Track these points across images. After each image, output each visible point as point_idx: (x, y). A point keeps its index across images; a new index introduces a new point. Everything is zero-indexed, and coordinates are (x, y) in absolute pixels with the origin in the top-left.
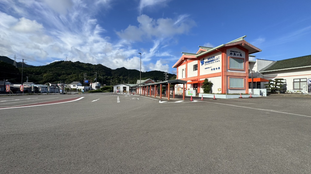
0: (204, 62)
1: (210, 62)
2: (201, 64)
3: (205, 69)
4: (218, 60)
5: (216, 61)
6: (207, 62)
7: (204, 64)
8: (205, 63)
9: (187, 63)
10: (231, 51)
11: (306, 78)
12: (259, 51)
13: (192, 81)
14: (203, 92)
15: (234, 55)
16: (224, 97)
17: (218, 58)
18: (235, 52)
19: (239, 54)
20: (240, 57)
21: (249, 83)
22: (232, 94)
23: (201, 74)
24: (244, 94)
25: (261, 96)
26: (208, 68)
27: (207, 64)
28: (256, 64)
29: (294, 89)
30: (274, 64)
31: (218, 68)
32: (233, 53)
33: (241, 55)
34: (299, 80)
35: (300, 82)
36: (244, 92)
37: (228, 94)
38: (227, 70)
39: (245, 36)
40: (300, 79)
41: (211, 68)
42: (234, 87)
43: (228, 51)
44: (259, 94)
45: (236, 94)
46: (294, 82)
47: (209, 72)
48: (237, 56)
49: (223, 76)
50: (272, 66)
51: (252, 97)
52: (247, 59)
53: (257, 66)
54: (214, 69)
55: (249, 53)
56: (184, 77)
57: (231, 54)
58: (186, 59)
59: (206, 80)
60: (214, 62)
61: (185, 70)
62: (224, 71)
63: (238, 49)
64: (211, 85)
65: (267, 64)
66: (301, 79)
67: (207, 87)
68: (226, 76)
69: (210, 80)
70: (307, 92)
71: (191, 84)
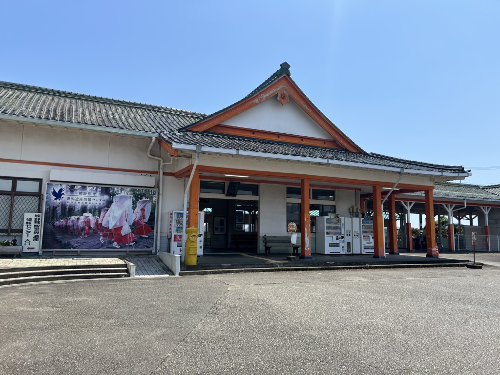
11: (40, 180)
34: (7, 186)
35: (13, 194)
40: (15, 180)
66: (19, 182)
70: (38, 247)
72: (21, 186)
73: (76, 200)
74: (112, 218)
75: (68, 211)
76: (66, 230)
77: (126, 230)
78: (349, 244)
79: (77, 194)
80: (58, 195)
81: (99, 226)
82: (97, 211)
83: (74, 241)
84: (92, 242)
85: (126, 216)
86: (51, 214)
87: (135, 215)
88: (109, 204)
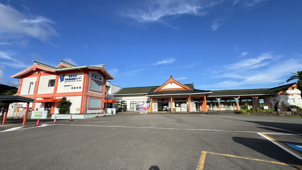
0: (64, 79)
1: (71, 79)
2: (59, 80)
3: (65, 86)
4: (80, 80)
5: (78, 80)
6: (68, 79)
7: (64, 81)
8: (66, 80)
9: (40, 76)
10: (93, 74)
11: (136, 101)
12: (113, 79)
13: (43, 99)
14: (58, 113)
15: (95, 78)
16: (82, 117)
17: (80, 78)
18: (96, 75)
19: (99, 78)
20: (100, 80)
21: (105, 103)
22: (90, 114)
23: (58, 92)
24: (100, 113)
25: (112, 114)
26: (69, 86)
27: (67, 81)
28: (110, 88)
29: (130, 108)
30: (121, 90)
31: (79, 88)
32: (94, 76)
33: (100, 79)
34: (132, 102)
35: (133, 103)
36: (100, 111)
37: (86, 114)
38: (88, 90)
39: (104, 64)
41: (71, 87)
42: (92, 107)
43: (91, 73)
44: (111, 113)
45: (94, 114)
46: (131, 103)
47: (69, 90)
48: (97, 79)
49: (84, 96)
50: (120, 91)
51: (106, 116)
52: (105, 83)
53: (111, 90)
54: (75, 88)
55: (107, 79)
56: (32, 93)
57: (93, 76)
58: (38, 70)
59: (64, 99)
60: (75, 80)
61: (34, 84)
62: (84, 91)
63: (99, 73)
64: (69, 104)
65: (117, 89)
67: (64, 107)
68: (86, 96)
69: (68, 99)
70: (136, 110)
71: (42, 102)
72: (134, 102)
73: (139, 104)
74: (144, 106)
75: (139, 105)
76: (139, 108)
77: (146, 108)
78: (187, 109)
79: (140, 103)
80: (138, 103)
81: (143, 107)
82: (142, 105)
83: (140, 109)
84: (142, 109)
85: (146, 106)
86: (137, 106)
87: (147, 105)
88: (144, 104)
